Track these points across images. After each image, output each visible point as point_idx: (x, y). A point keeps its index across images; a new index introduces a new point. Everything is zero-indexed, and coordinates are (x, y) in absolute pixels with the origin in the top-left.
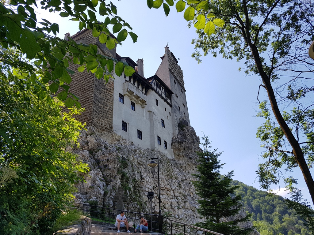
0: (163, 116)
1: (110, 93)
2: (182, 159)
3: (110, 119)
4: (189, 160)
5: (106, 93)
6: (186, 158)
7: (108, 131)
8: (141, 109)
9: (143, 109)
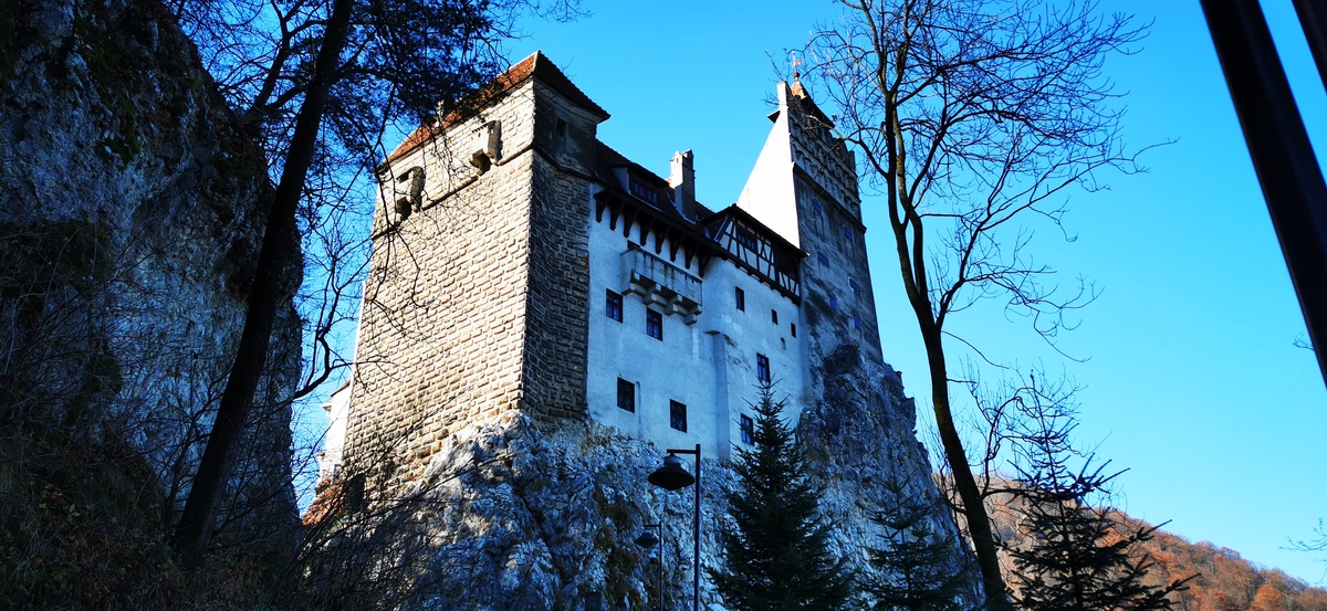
0: (764, 341)
1: (578, 294)
2: (836, 487)
3: (579, 379)
4: (863, 492)
5: (565, 297)
6: (850, 484)
7: (573, 416)
8: (682, 328)
9: (691, 328)
